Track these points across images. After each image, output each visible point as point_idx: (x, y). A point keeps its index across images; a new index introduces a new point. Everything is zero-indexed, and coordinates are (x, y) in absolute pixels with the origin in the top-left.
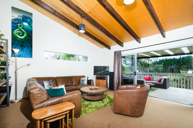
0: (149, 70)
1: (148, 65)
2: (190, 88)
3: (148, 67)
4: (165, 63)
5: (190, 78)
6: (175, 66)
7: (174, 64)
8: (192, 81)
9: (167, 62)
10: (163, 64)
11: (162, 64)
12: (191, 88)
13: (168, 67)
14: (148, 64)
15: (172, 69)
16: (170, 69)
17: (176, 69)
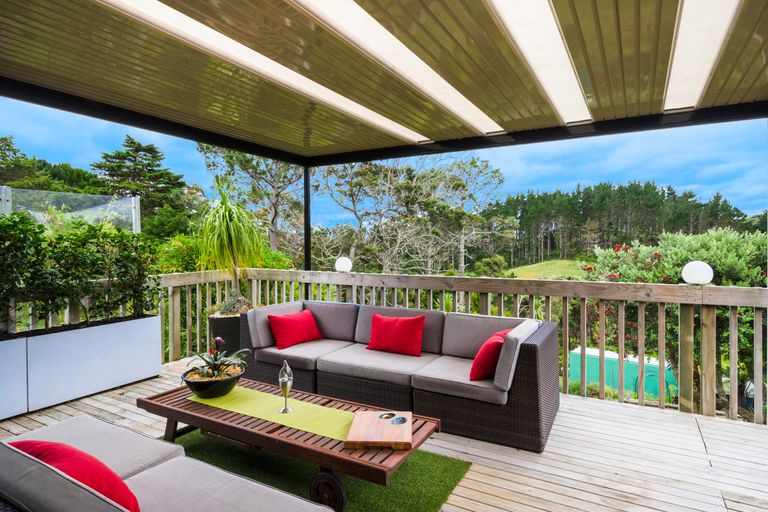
0: (463, 242)
1: (457, 219)
2: (697, 400)
3: (460, 227)
4: (527, 212)
5: (698, 322)
6: (560, 225)
7: (556, 217)
8: (709, 345)
9: (533, 207)
10: (519, 215)
11: (516, 214)
12: (704, 406)
13: (538, 226)
14: (457, 213)
15: (551, 235)
16: (546, 238)
17: (563, 237)
